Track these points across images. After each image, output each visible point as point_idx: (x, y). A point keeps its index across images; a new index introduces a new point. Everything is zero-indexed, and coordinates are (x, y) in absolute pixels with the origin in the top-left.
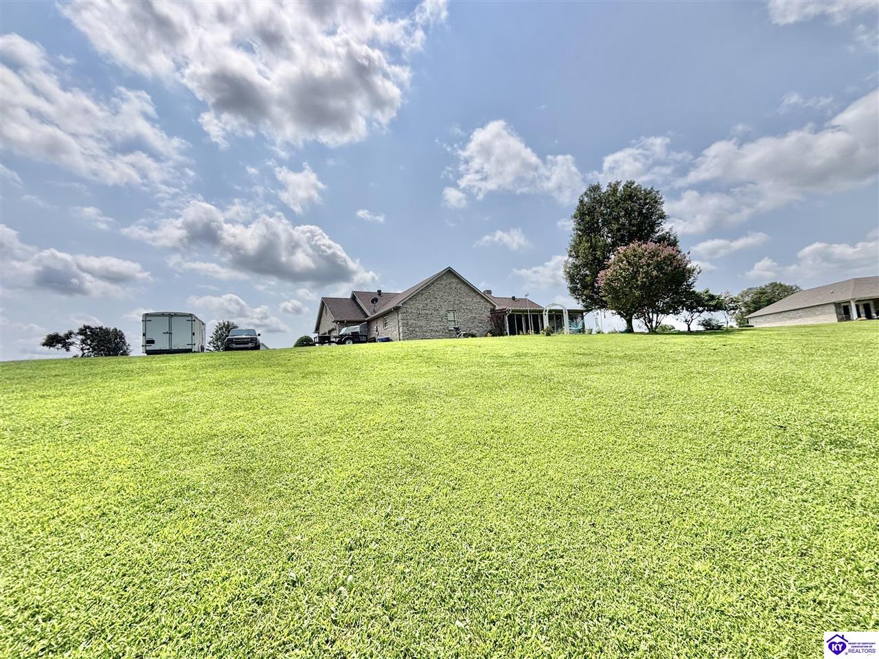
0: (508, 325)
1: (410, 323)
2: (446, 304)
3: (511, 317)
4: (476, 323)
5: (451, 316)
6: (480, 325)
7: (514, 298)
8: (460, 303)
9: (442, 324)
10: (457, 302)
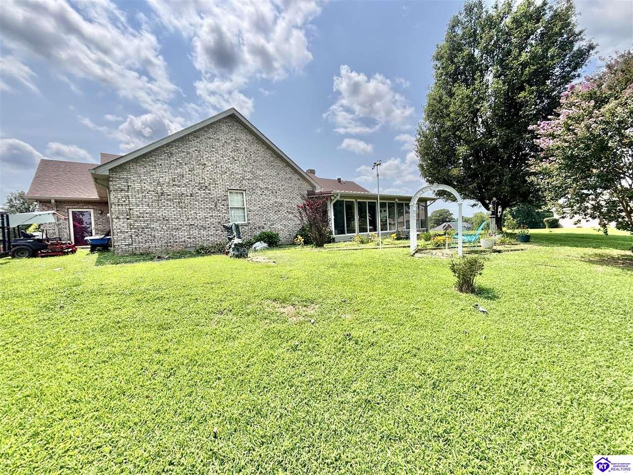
0: (333, 217)
1: (136, 211)
2: (225, 177)
3: (338, 206)
4: (283, 213)
5: (235, 200)
6: (290, 216)
7: (339, 180)
8: (255, 178)
9: (215, 213)
10: (249, 176)
